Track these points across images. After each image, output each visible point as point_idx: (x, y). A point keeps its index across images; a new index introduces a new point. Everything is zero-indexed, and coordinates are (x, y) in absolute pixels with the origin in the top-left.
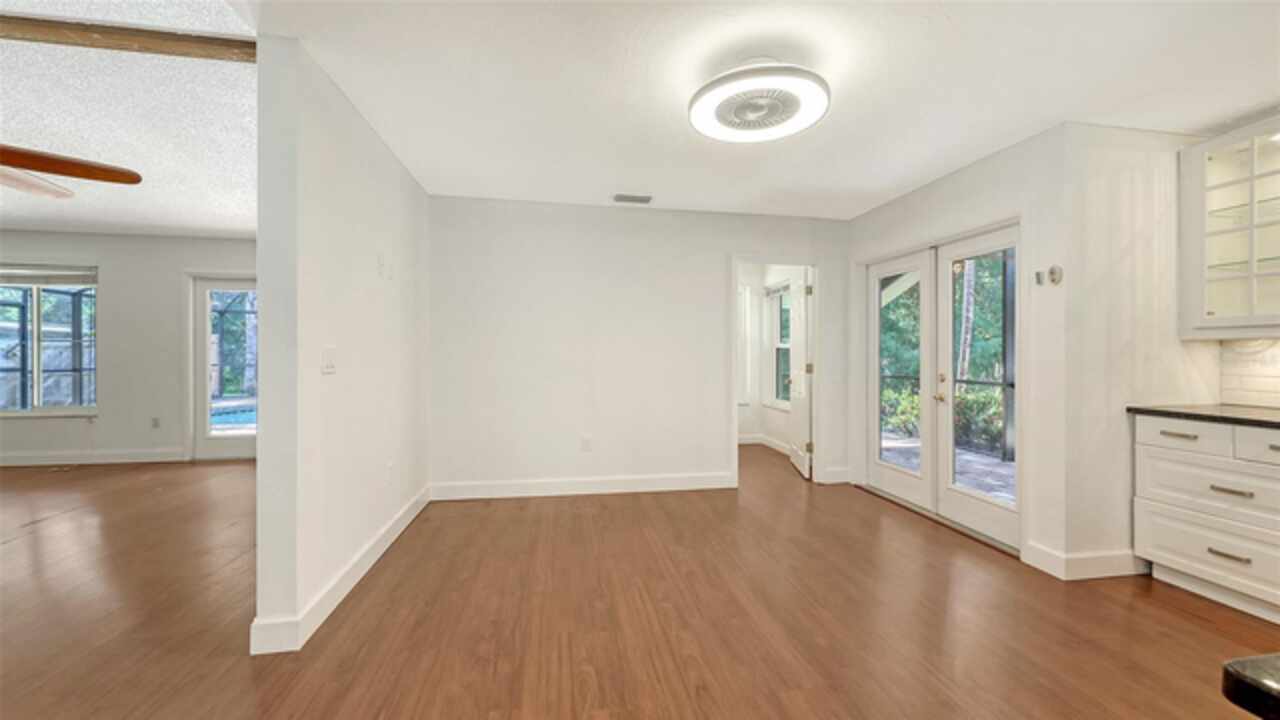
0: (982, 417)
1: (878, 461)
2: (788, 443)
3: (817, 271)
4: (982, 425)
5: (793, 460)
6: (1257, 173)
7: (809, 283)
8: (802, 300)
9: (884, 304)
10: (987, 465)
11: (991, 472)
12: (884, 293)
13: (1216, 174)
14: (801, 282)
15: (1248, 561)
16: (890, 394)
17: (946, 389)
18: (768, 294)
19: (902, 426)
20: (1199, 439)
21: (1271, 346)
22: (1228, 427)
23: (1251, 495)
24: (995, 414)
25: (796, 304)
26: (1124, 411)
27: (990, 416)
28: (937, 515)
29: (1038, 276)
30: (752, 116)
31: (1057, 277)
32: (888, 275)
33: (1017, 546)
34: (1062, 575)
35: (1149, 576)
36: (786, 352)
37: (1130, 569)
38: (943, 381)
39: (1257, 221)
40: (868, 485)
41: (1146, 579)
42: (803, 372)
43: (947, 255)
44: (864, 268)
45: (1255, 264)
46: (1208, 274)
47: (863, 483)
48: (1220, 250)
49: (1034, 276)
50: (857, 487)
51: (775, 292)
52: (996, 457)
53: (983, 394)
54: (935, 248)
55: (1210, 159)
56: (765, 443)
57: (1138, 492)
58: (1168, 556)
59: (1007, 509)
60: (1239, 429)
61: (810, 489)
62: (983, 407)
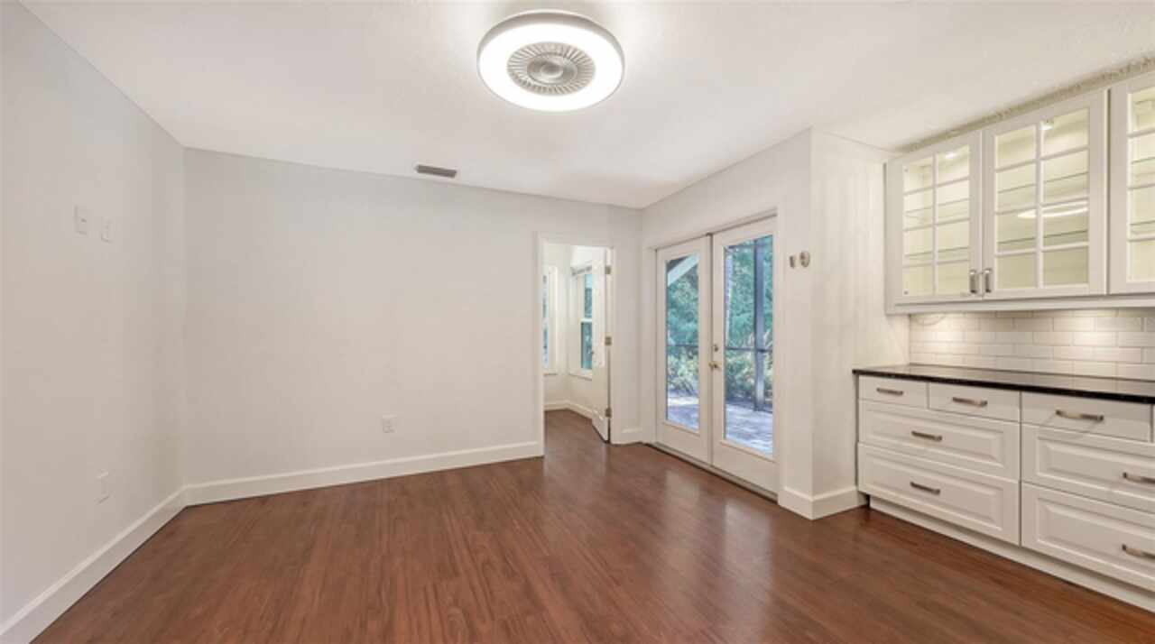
0: (738, 376)
1: (665, 420)
2: (591, 407)
3: (614, 251)
4: (739, 383)
5: (594, 423)
6: (938, 182)
7: (609, 263)
8: (602, 279)
9: (669, 284)
10: (744, 416)
11: (747, 422)
12: (669, 275)
13: (910, 182)
14: (601, 262)
15: (938, 492)
16: (672, 359)
17: (719, 357)
18: (574, 274)
19: (681, 385)
20: (905, 394)
21: (942, 318)
22: (923, 384)
23: (940, 438)
24: (748, 373)
25: (598, 284)
26: (851, 372)
27: (744, 375)
28: (712, 466)
29: (792, 259)
30: (546, 78)
31: (806, 261)
32: (675, 258)
33: (775, 491)
34: (809, 514)
35: (866, 507)
36: (589, 325)
37: (855, 503)
38: (716, 349)
39: (938, 220)
40: (657, 443)
41: (865, 510)
42: (603, 344)
43: (721, 242)
44: (654, 252)
45: (936, 253)
46: (906, 262)
47: (652, 441)
48: (913, 243)
49: (788, 259)
50: (648, 445)
51: (581, 271)
52: (750, 408)
53: (740, 358)
54: (711, 235)
55: (906, 171)
56: (571, 408)
57: (861, 439)
58: (880, 489)
59: (766, 459)
60: (932, 385)
61: (609, 451)
62: (741, 367)
